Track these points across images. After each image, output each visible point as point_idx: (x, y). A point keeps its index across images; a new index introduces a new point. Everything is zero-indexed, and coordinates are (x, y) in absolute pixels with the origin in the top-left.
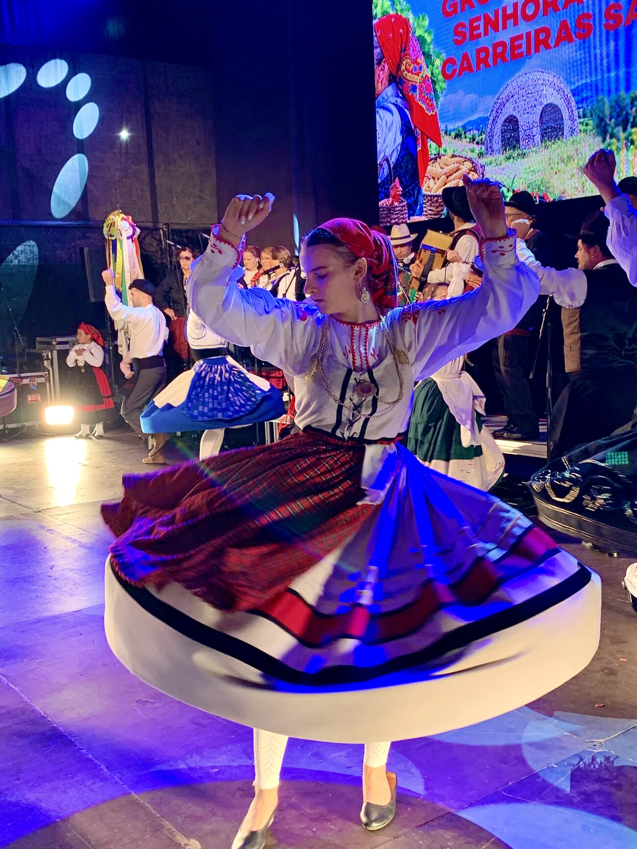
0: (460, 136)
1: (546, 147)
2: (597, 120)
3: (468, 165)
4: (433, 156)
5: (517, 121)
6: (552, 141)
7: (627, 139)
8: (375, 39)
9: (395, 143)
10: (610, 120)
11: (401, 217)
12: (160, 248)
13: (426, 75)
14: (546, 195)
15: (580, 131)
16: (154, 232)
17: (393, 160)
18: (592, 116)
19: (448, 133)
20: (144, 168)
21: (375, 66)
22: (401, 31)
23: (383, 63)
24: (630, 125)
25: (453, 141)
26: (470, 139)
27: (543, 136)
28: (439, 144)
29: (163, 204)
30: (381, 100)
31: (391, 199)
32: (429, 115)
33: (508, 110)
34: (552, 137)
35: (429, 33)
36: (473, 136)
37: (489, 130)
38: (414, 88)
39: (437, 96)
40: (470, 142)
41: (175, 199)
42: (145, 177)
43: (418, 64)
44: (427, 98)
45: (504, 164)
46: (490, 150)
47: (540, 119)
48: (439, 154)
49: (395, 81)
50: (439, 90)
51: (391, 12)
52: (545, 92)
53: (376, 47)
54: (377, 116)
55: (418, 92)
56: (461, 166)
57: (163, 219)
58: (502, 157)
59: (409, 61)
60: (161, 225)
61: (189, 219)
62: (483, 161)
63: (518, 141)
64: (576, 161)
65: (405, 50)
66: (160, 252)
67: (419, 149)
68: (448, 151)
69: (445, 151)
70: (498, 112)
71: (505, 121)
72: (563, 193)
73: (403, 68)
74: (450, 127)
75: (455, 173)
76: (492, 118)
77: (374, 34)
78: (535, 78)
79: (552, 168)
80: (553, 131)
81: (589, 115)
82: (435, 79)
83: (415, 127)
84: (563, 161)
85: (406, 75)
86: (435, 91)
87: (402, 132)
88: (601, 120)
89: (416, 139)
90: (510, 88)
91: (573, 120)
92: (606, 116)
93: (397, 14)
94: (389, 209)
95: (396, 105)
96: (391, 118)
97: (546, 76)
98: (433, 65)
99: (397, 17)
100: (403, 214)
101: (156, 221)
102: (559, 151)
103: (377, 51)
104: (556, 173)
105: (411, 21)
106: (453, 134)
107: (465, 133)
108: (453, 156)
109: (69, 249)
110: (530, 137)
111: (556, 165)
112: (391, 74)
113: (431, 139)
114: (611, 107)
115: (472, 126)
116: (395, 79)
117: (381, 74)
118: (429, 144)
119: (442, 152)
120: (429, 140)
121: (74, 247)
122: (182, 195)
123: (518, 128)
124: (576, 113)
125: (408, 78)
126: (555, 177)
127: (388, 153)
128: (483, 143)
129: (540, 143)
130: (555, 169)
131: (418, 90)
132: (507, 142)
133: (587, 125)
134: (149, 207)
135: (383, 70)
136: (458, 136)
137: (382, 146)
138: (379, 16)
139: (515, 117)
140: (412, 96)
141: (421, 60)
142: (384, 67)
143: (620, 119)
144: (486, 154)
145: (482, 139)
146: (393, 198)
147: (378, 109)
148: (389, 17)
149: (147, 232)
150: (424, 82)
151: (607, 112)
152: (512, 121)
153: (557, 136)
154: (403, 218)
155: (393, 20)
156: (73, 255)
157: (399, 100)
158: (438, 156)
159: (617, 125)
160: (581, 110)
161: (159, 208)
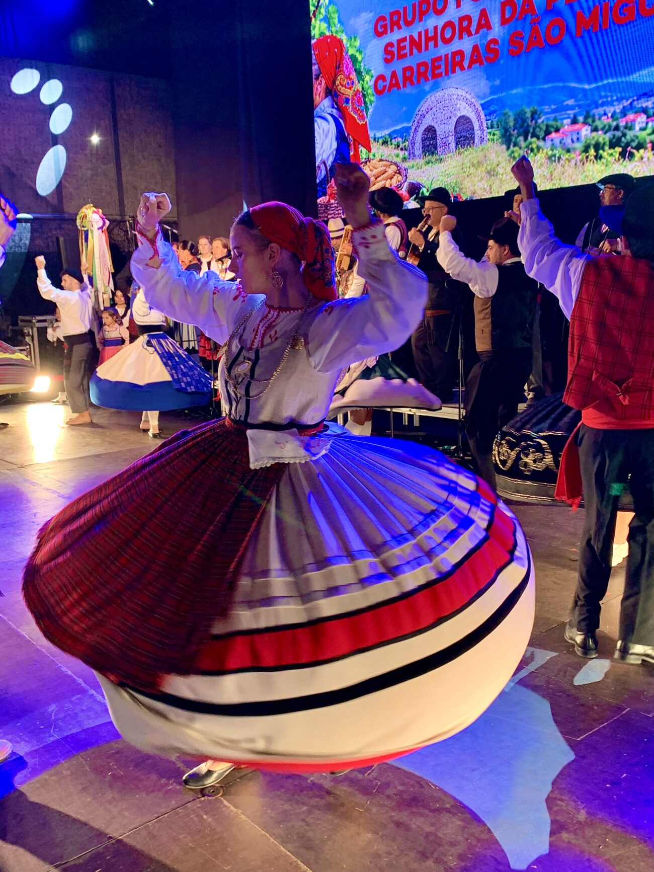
0: (387, 143)
1: (460, 154)
2: (503, 131)
3: (394, 168)
4: (364, 160)
5: (435, 131)
6: (465, 148)
7: (527, 147)
8: (314, 57)
9: (331, 148)
10: (514, 130)
11: (337, 212)
12: (127, 238)
13: (357, 90)
14: (460, 195)
15: (488, 139)
16: (122, 224)
17: (329, 163)
18: (498, 127)
19: (377, 140)
20: (111, 168)
21: (314, 80)
22: (336, 50)
23: (320, 78)
24: (530, 135)
25: (381, 147)
26: (395, 145)
27: (457, 144)
28: (369, 150)
29: (129, 200)
30: (319, 110)
31: (328, 197)
32: (360, 123)
33: (428, 121)
34: (464, 145)
35: (361, 53)
36: (398, 143)
37: (411, 138)
38: (347, 101)
39: (367, 109)
40: (395, 148)
43: (350, 79)
44: (359, 109)
45: (424, 168)
46: (412, 155)
47: (455, 129)
48: (368, 158)
49: (331, 95)
50: (368, 103)
51: (328, 33)
52: (458, 106)
53: (315, 64)
54: (316, 125)
55: (350, 104)
56: (388, 169)
57: (129, 212)
58: (422, 162)
59: (342, 76)
60: (127, 218)
62: (405, 165)
63: (436, 148)
64: (485, 165)
65: (339, 67)
66: (127, 241)
67: (352, 153)
68: (377, 155)
69: (374, 156)
70: (418, 123)
71: (425, 130)
72: (474, 194)
73: (338, 82)
74: (378, 135)
75: (382, 174)
76: (413, 128)
77: (313, 52)
78: (451, 93)
79: (464, 172)
80: (465, 140)
81: (495, 126)
82: (365, 93)
83: (348, 135)
84: (473, 166)
85: (340, 89)
86: (365, 103)
87: (337, 139)
88: (506, 130)
89: (349, 145)
90: (429, 102)
91: (482, 130)
92: (510, 127)
93: (332, 35)
94: (326, 206)
95: (332, 116)
96: (328, 126)
97: (460, 92)
98: (363, 81)
99: (333, 38)
100: (338, 210)
101: (122, 214)
102: (470, 156)
103: (315, 68)
104: (468, 176)
105: (345, 42)
106: (381, 141)
107: (391, 140)
108: (381, 160)
109: (47, 239)
110: (446, 145)
111: (468, 169)
112: (327, 88)
113: (362, 145)
114: (515, 120)
115: (397, 134)
116: (331, 92)
117: (319, 88)
118: (360, 150)
119: (371, 157)
120: (360, 146)
121: (51, 237)
123: (436, 136)
124: (485, 125)
125: (342, 91)
126: (467, 180)
127: (325, 157)
128: (406, 150)
129: (454, 150)
130: (467, 173)
131: (350, 102)
132: (426, 148)
133: (494, 135)
134: (117, 202)
135: (320, 84)
136: (385, 143)
137: (320, 151)
138: (317, 36)
139: (433, 127)
140: (346, 107)
141: (353, 76)
142: (321, 81)
143: (521, 130)
144: (409, 159)
145: (405, 146)
146: (330, 195)
147: (316, 119)
148: (326, 37)
149: (115, 224)
150: (356, 95)
151: (511, 124)
152: (431, 130)
153: (469, 144)
154: (338, 214)
155: (329, 40)
156: (51, 244)
157: (334, 111)
158: (368, 160)
159: (519, 136)
160: (490, 122)
161: (125, 202)
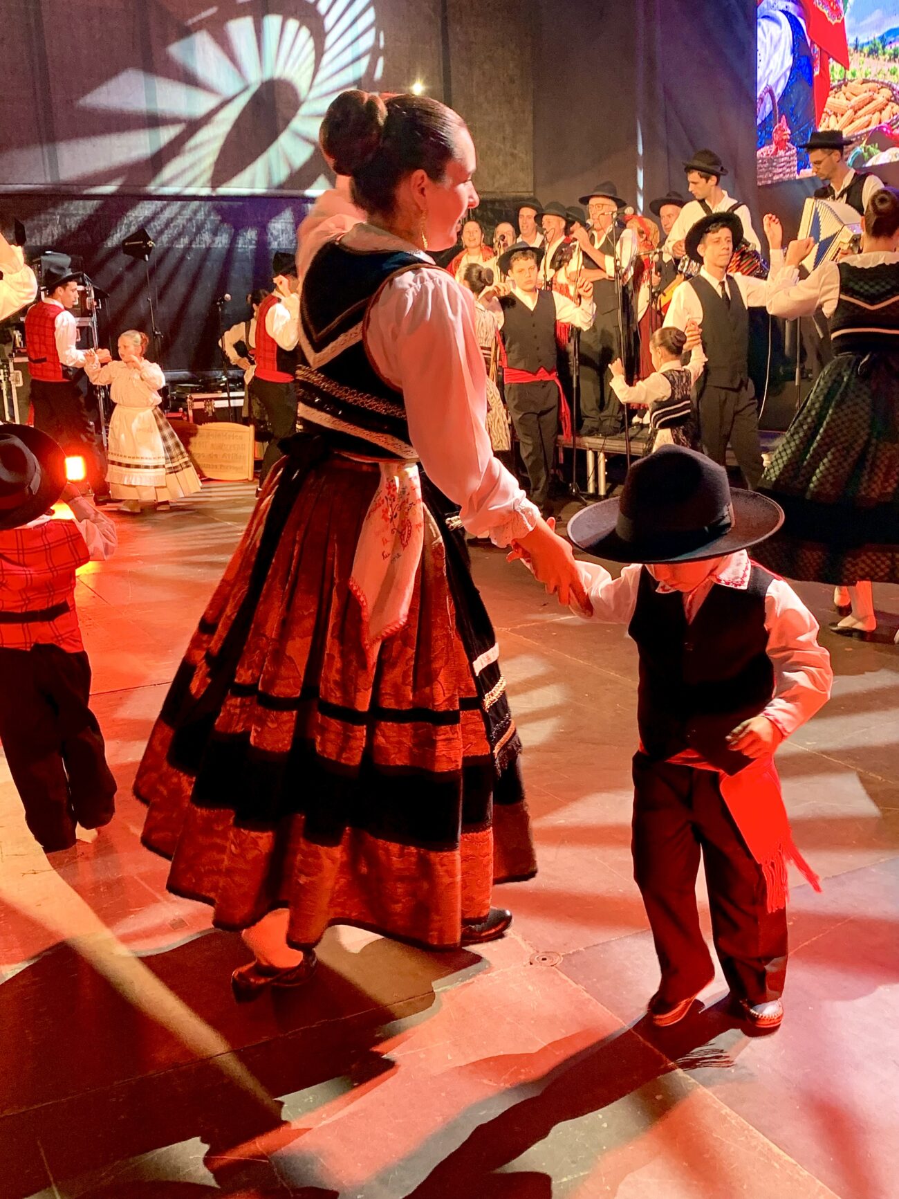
0: (876, 52)
3: (886, 93)
9: (782, 66)
11: (788, 170)
17: (779, 91)
19: (859, 48)
25: (866, 60)
26: (890, 55)
28: (846, 65)
30: (766, 6)
32: (833, 23)
36: (895, 50)
40: (890, 60)
54: (759, 30)
56: (876, 95)
67: (816, 73)
68: (858, 74)
74: (862, 40)
75: (866, 105)
83: (812, 42)
87: (793, 51)
89: (812, 59)
94: (771, 161)
95: (786, 13)
96: (779, 31)
100: (790, 167)
106: (866, 49)
107: (883, 47)
108: (865, 81)
113: (834, 59)
115: (895, 36)
118: (830, 66)
120: (831, 60)
127: (772, 82)
136: (873, 52)
137: (764, 72)
147: (759, 21)
154: (791, 173)
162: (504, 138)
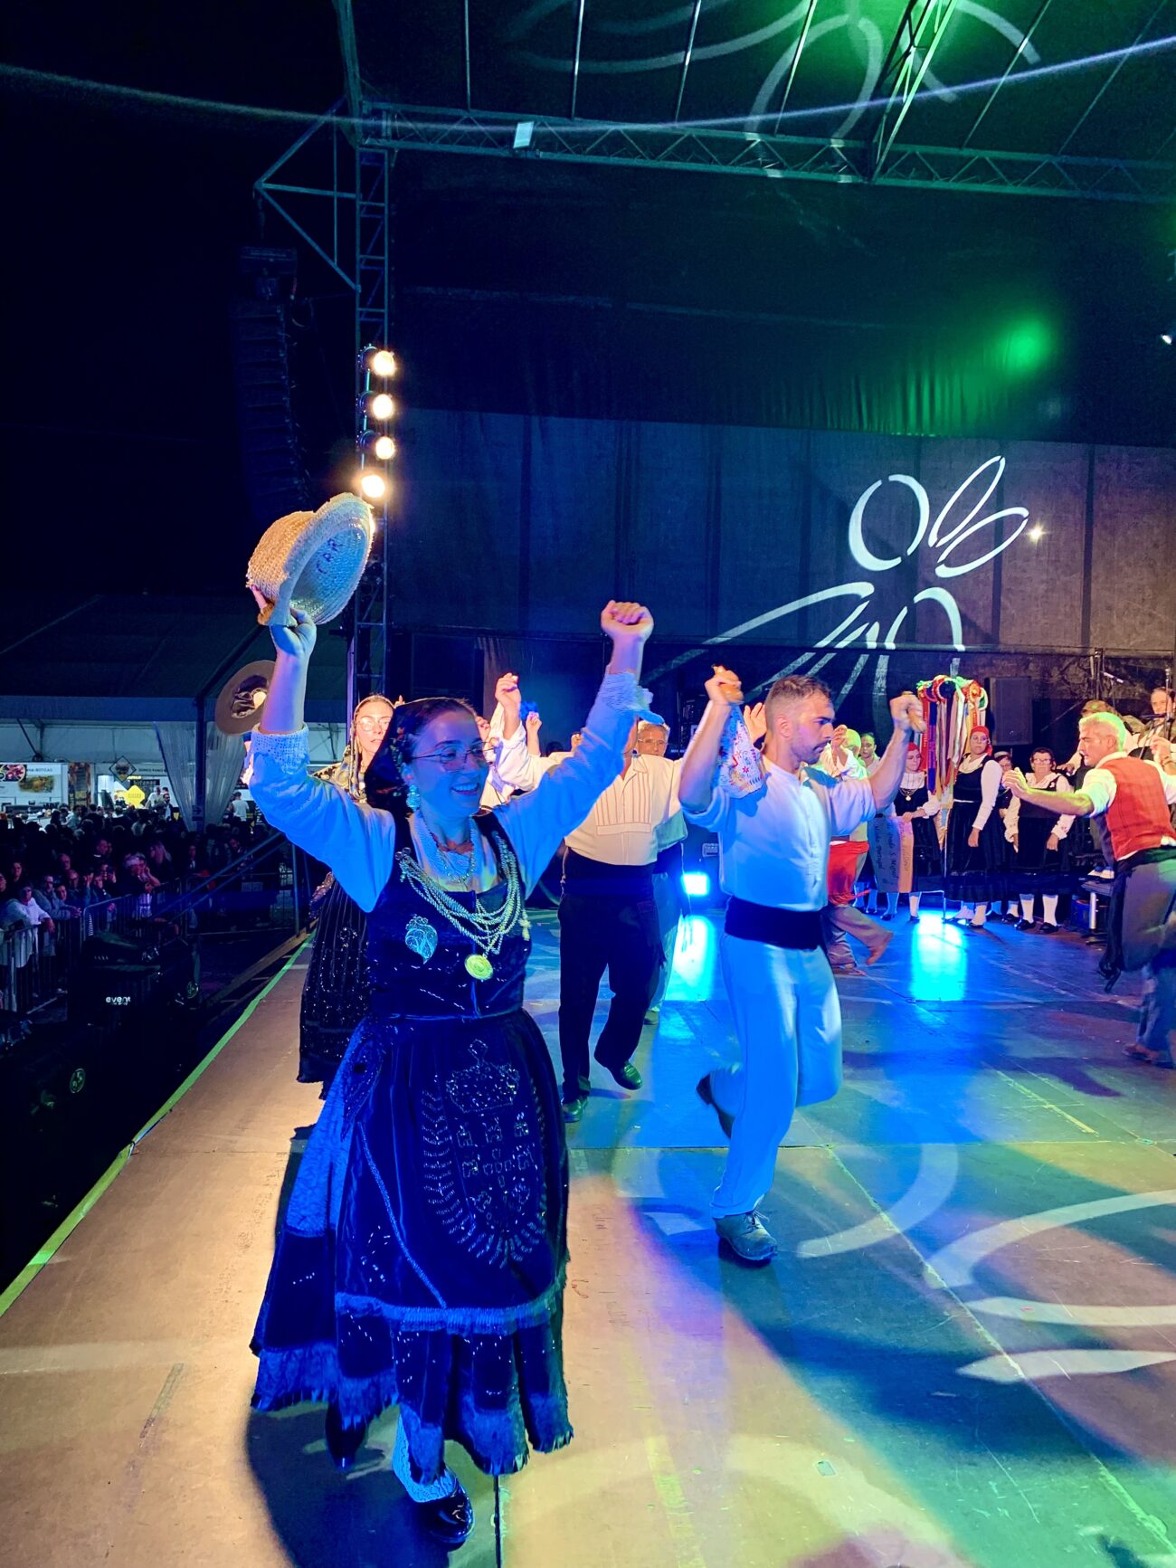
12: (1088, 681)
29: (1099, 625)
41: (1115, 617)
42: (1077, 588)
57: (1096, 642)
60: (1092, 651)
61: (1131, 643)
101: (1086, 648)
122: (1126, 613)
134: (1079, 629)
149: (1071, 660)
161: (1092, 629)
162: (1143, 600)
